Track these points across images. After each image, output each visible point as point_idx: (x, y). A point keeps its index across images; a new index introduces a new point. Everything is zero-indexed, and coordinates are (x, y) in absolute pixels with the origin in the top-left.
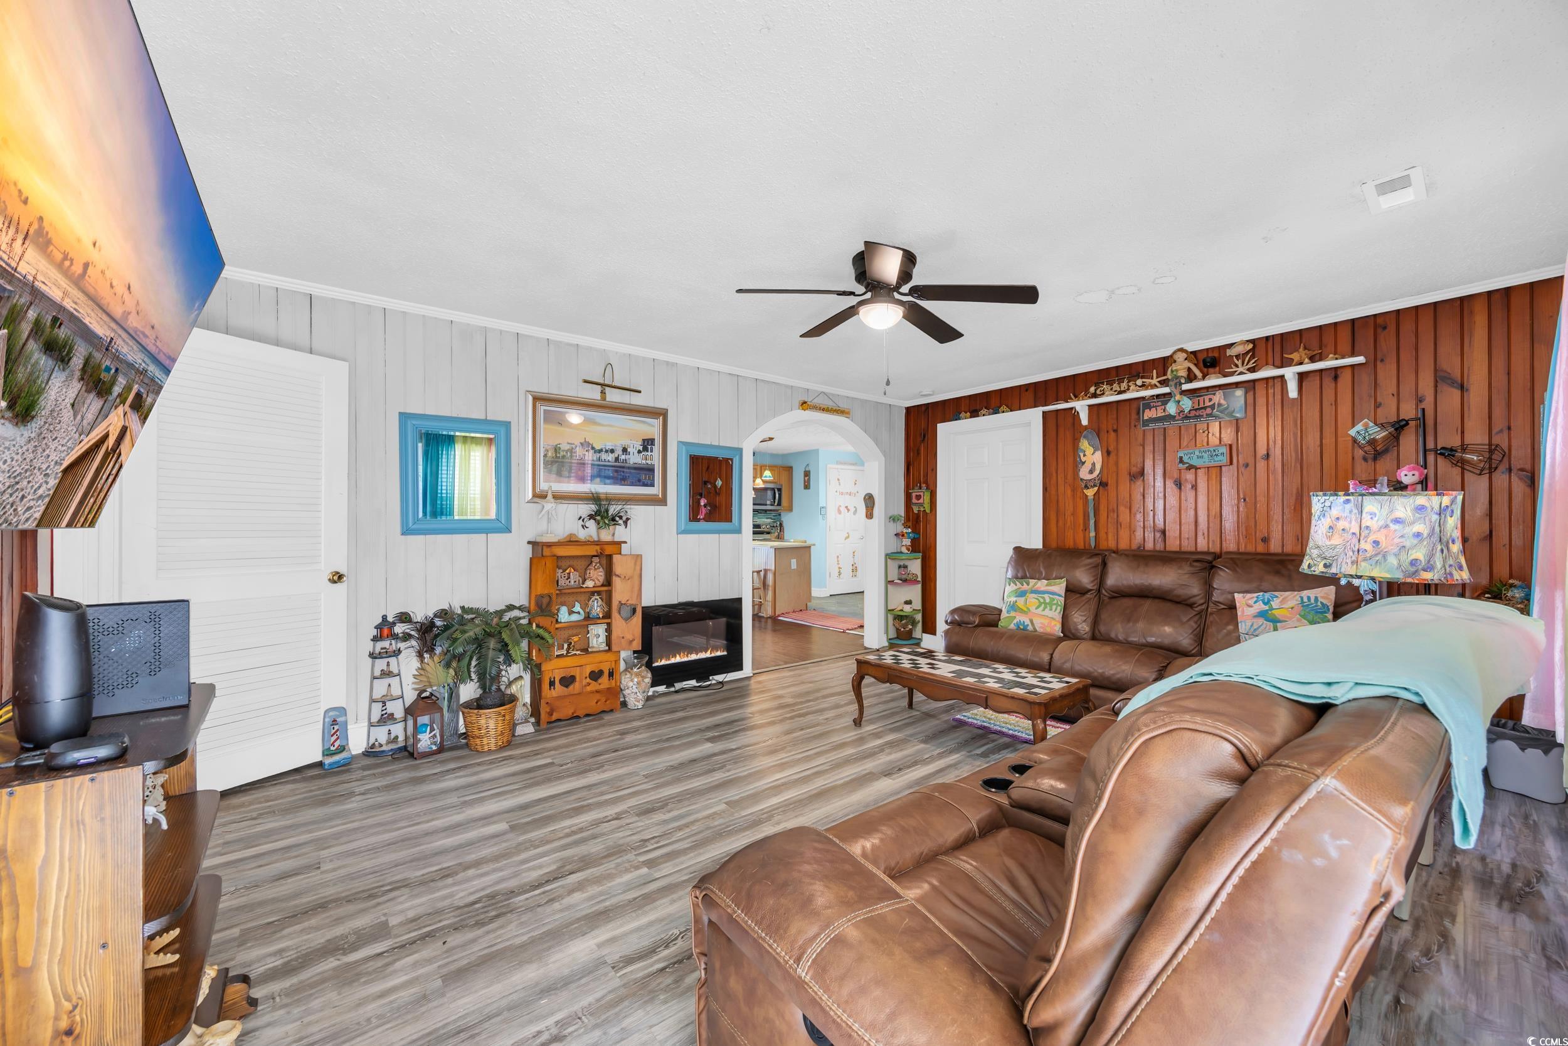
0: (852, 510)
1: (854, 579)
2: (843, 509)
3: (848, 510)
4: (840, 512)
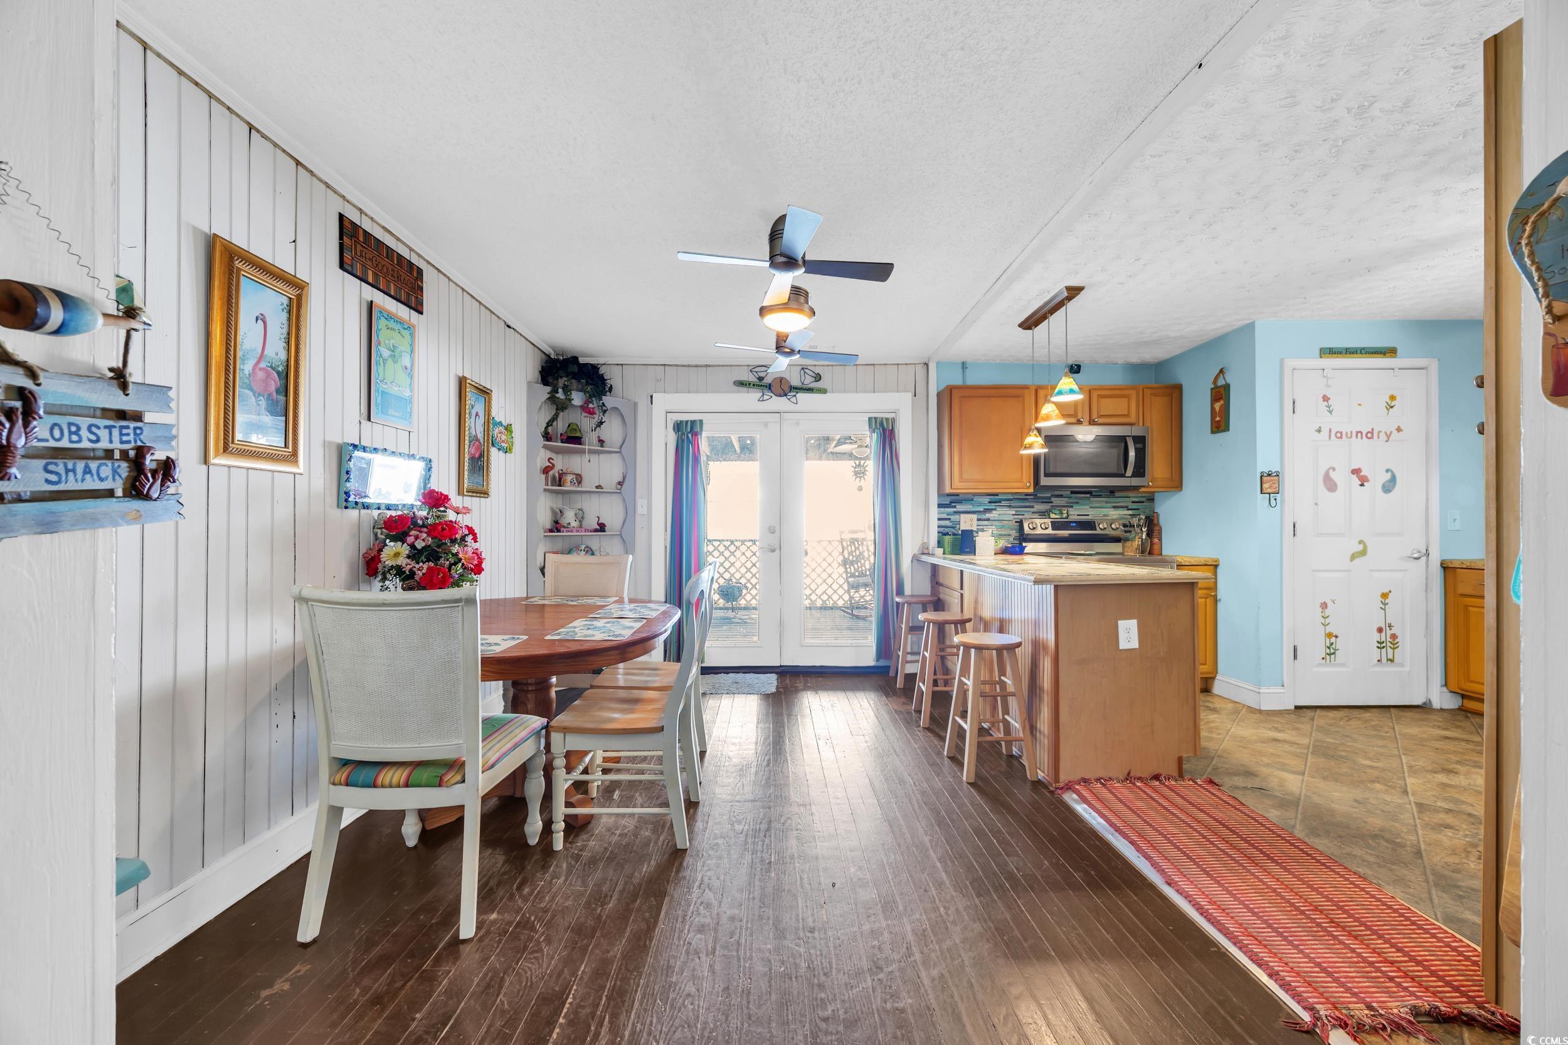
1: (1391, 668)
2: (1341, 477)
3: (1364, 479)
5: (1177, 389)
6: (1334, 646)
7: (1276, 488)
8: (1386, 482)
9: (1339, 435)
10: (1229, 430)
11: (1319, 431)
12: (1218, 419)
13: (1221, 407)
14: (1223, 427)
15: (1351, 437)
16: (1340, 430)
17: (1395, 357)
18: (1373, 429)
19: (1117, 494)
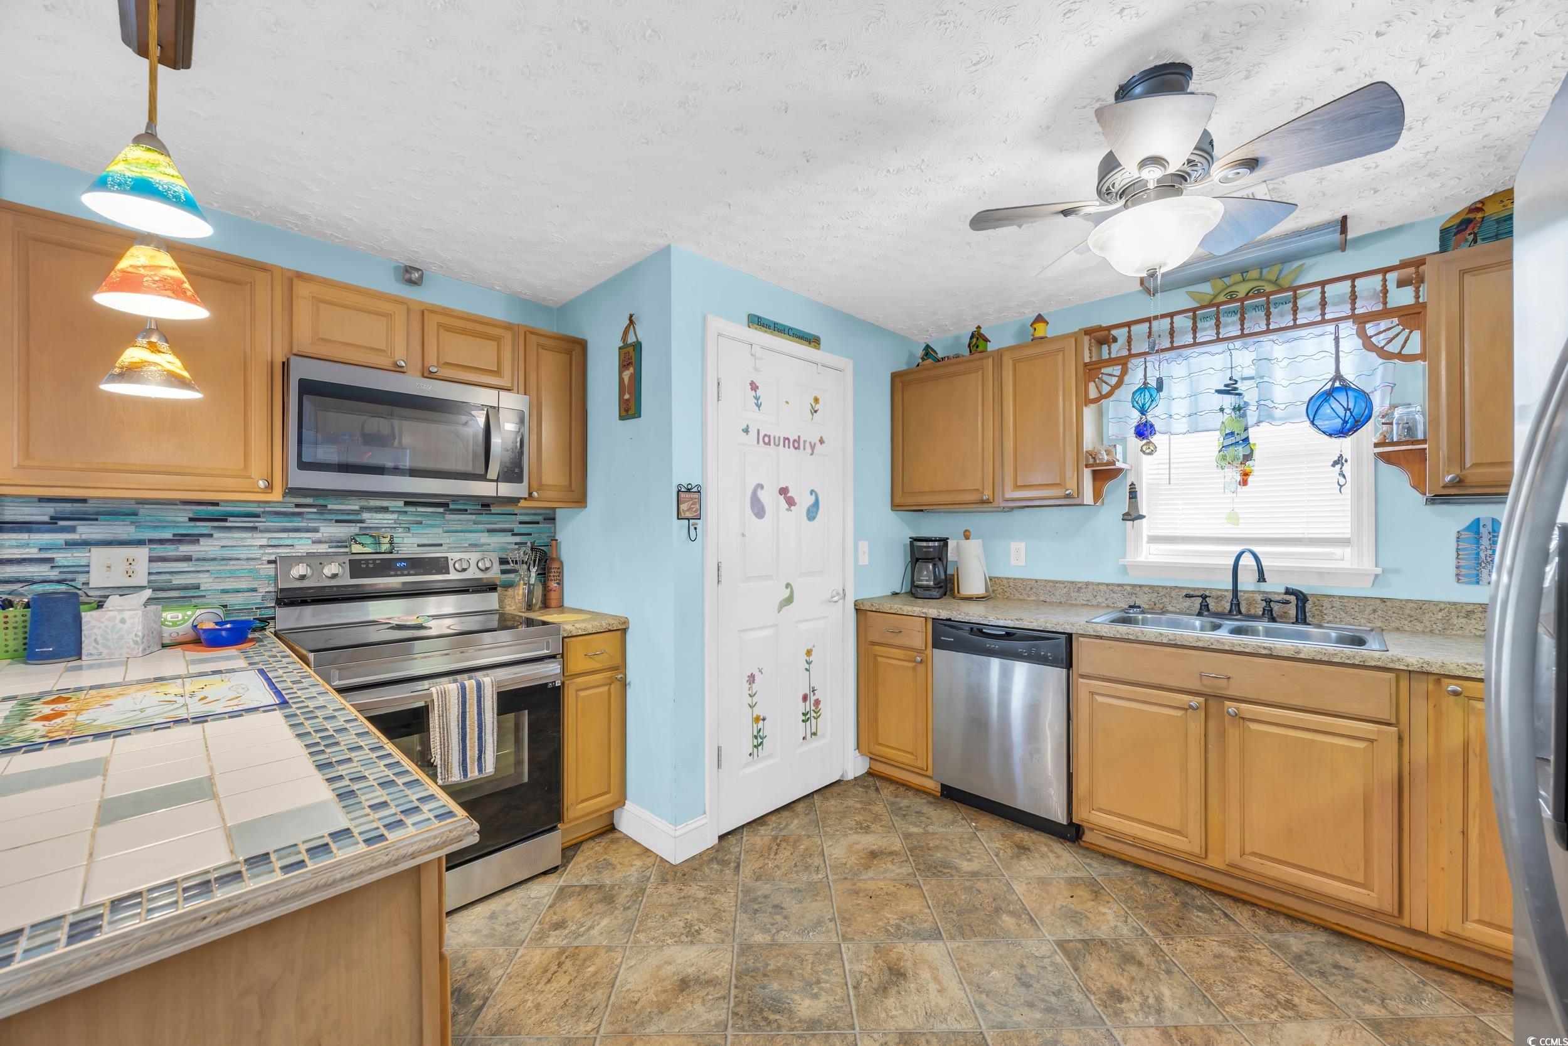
0: (804, 501)
1: (814, 744)
2: (769, 498)
3: (791, 502)
4: (759, 510)
5: (582, 345)
6: (761, 734)
7: (696, 511)
8: (811, 506)
9: (767, 440)
10: (640, 416)
11: (746, 431)
12: (627, 396)
13: (630, 378)
14: (631, 412)
15: (779, 445)
16: (768, 434)
17: (819, 349)
18: (799, 437)
19: (494, 509)
